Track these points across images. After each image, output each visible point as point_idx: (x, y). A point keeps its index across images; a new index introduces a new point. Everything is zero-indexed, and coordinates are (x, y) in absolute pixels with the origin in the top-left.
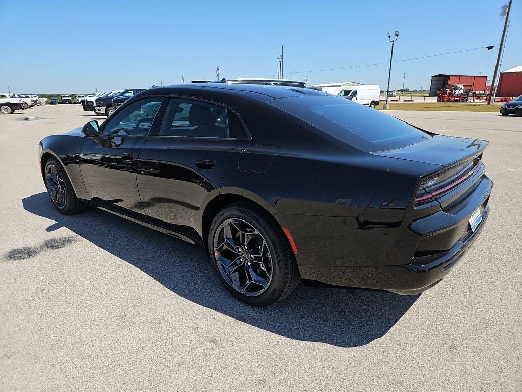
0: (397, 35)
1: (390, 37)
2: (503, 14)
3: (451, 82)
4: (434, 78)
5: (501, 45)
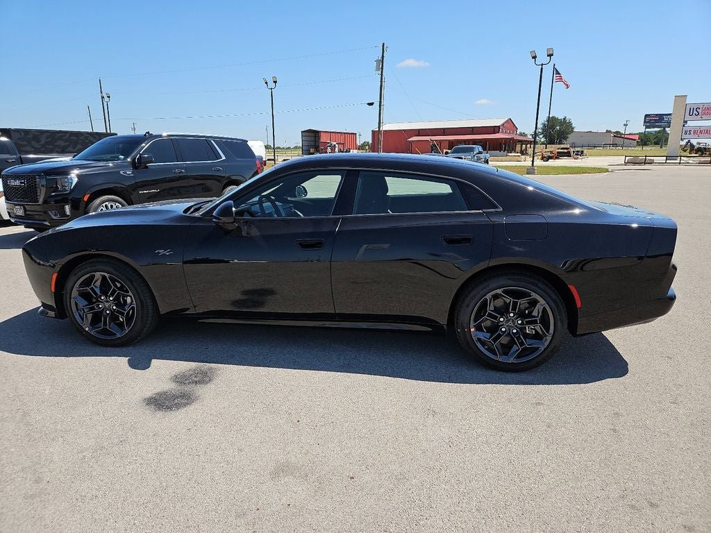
0: (275, 82)
1: (266, 83)
2: (377, 70)
3: (323, 139)
4: (304, 134)
5: (380, 102)
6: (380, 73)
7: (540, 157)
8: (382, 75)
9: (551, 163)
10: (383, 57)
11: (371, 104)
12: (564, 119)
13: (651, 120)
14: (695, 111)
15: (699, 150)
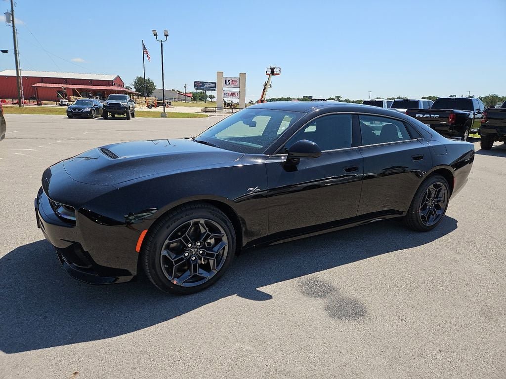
5: (15, 51)
6: (11, 24)
7: (146, 105)
8: (13, 26)
9: (153, 109)
10: (12, 11)
11: (6, 51)
12: (148, 80)
13: (199, 85)
14: (227, 82)
15: (228, 105)
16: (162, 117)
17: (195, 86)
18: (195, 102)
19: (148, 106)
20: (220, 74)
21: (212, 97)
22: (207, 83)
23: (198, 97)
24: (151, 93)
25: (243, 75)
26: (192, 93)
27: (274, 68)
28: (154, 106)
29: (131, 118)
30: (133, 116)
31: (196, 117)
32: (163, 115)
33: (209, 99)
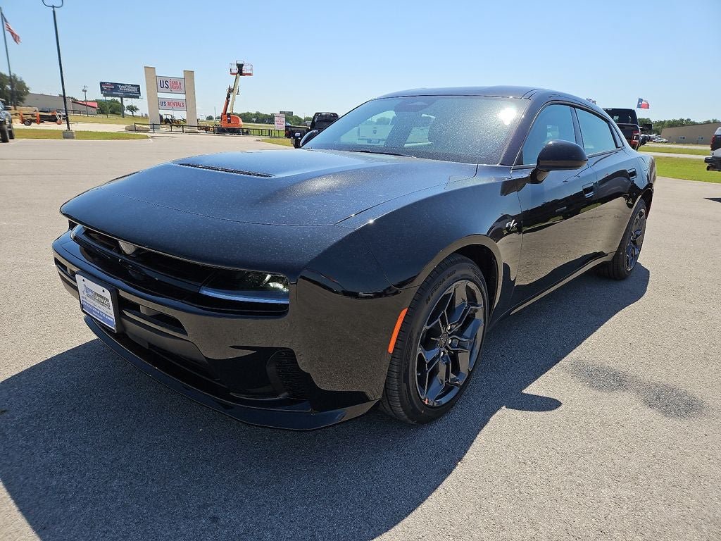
13: (108, 88)
14: (165, 84)
15: (167, 121)
16: (64, 138)
17: (102, 89)
18: (105, 116)
19: (23, 122)
20: (149, 70)
21: (132, 109)
22: (124, 85)
23: (109, 109)
24: (22, 100)
25: (190, 74)
26: (96, 101)
27: (242, 65)
28: (34, 121)
29: (10, 140)
30: (12, 137)
31: (128, 139)
32: (68, 135)
33: (128, 112)
